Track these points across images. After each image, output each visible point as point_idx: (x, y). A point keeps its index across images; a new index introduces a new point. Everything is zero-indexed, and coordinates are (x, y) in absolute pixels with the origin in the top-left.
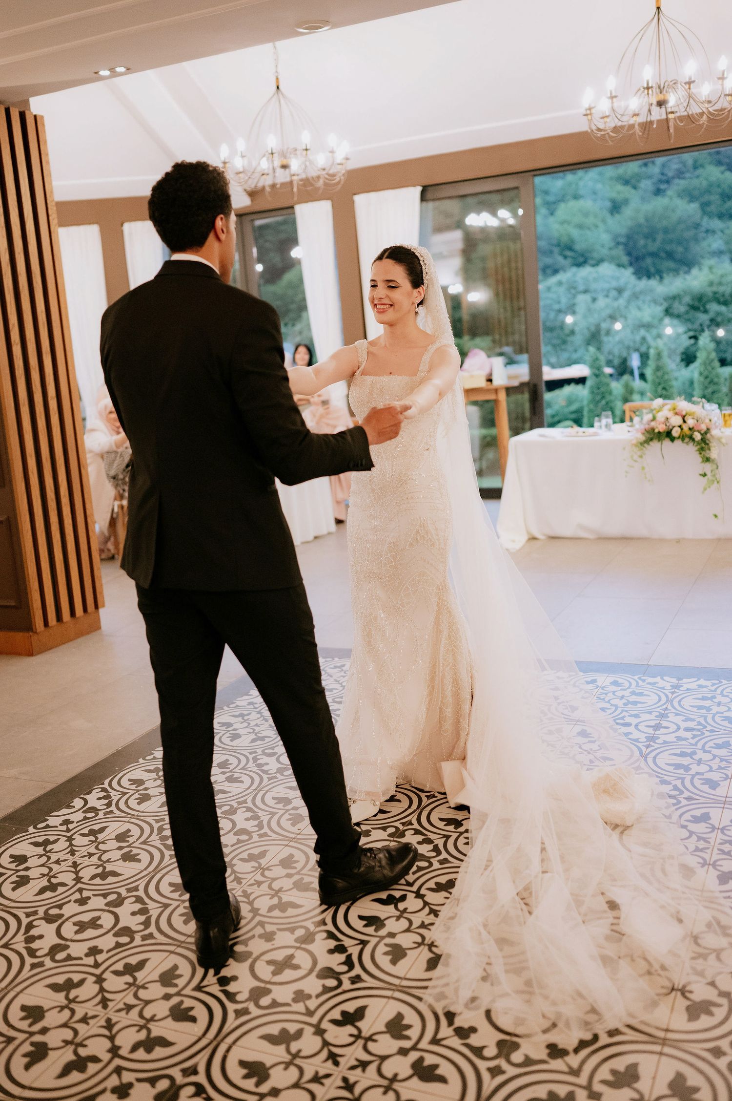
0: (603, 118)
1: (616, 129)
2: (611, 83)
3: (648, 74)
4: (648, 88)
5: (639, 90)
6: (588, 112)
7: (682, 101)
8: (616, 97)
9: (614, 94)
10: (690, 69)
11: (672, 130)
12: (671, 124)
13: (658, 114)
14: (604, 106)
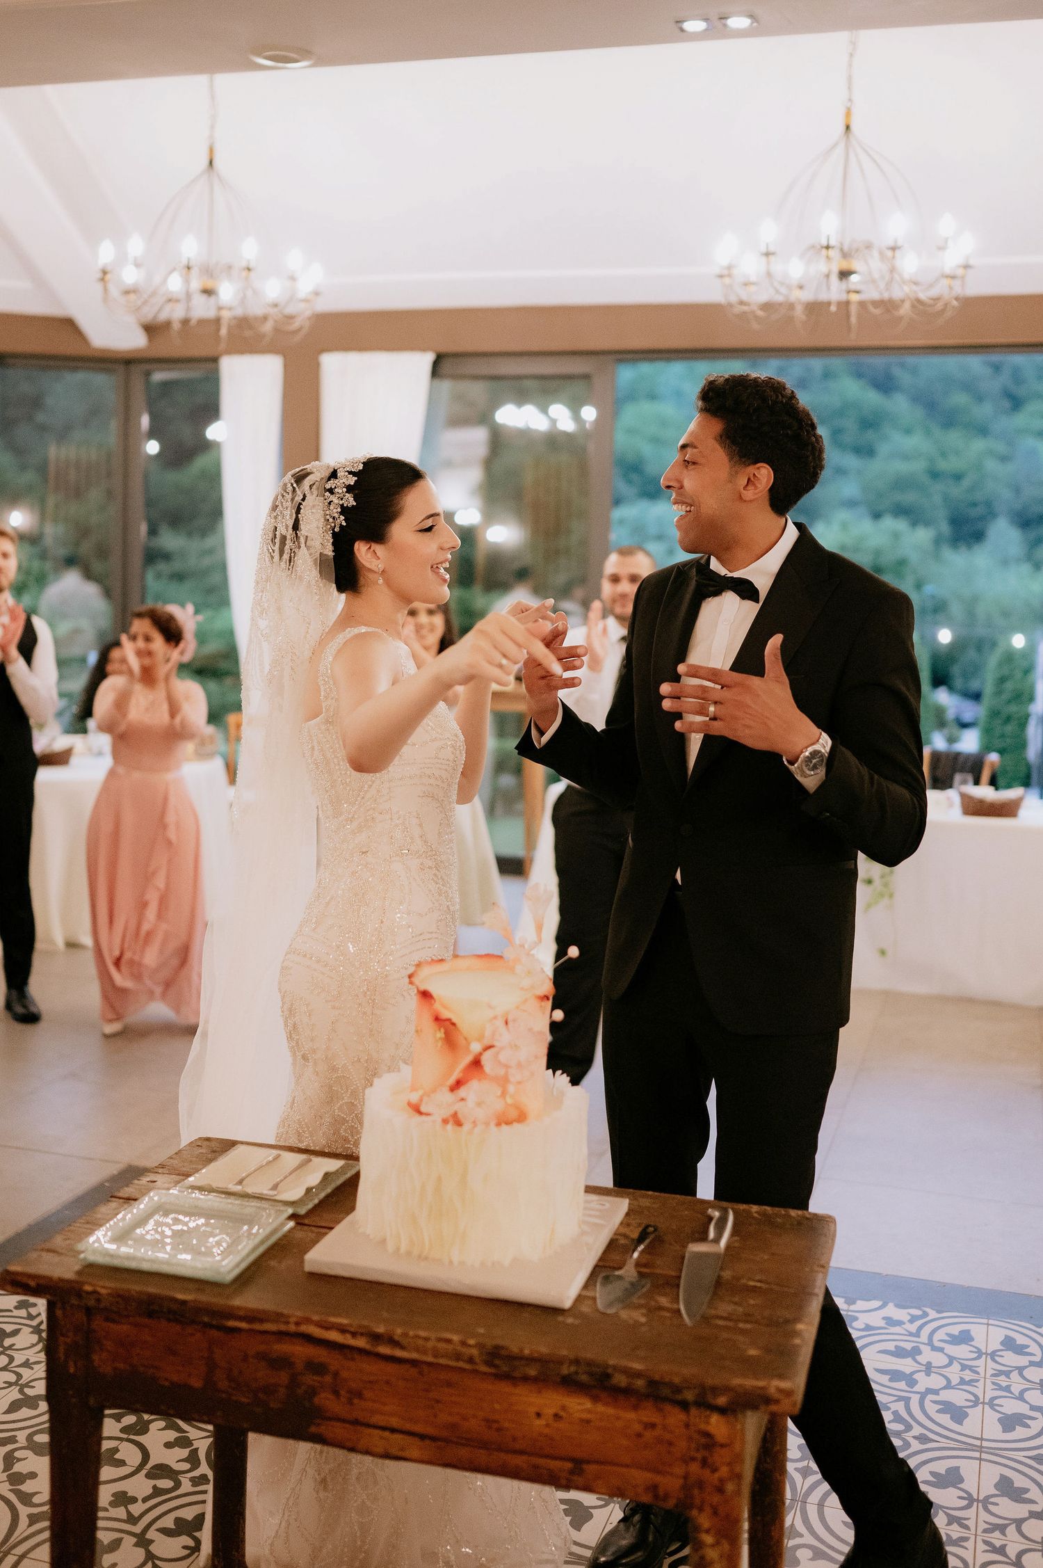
0: (746, 284)
1: (767, 306)
2: (769, 233)
3: (829, 226)
4: (828, 247)
5: (813, 247)
6: (726, 272)
7: (876, 276)
8: (773, 254)
9: (772, 249)
10: (896, 226)
11: (853, 320)
12: (853, 309)
13: (835, 292)
14: (751, 267)
